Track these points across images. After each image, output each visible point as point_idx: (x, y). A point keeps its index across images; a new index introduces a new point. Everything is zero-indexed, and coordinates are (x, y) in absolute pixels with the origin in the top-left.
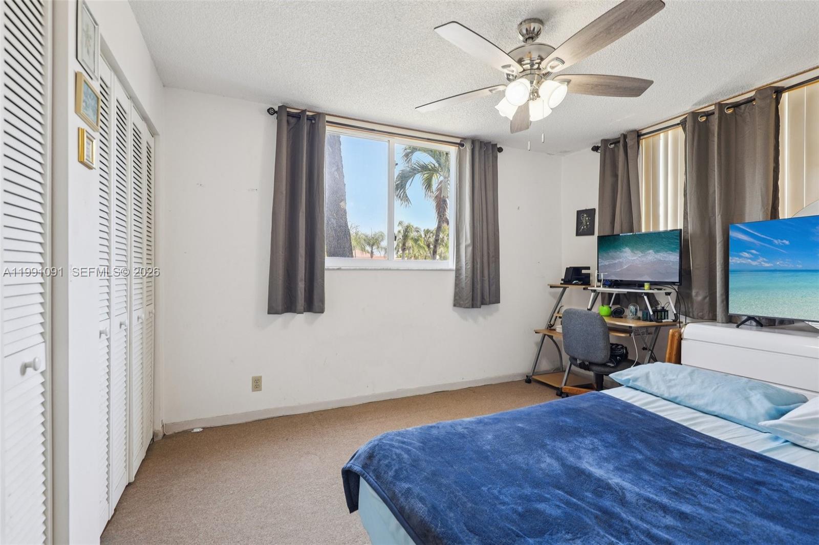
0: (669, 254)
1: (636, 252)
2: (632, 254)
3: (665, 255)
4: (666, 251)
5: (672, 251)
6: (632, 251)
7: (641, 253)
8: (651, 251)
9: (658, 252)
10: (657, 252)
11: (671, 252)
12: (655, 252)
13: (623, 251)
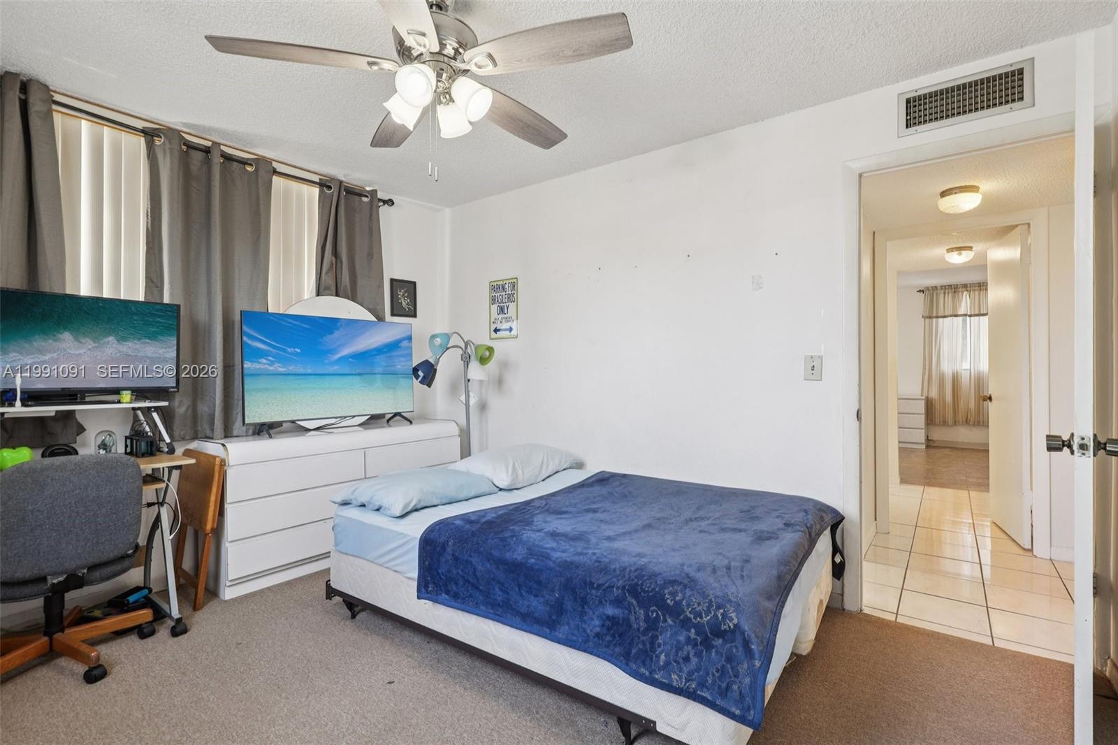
0: (143, 343)
1: (83, 340)
2: (76, 343)
3: (138, 347)
4: (139, 339)
5: (150, 338)
6: (76, 339)
7: (92, 343)
8: (111, 339)
9: (125, 341)
10: (122, 339)
11: (148, 341)
12: (118, 341)
13: (59, 339)
